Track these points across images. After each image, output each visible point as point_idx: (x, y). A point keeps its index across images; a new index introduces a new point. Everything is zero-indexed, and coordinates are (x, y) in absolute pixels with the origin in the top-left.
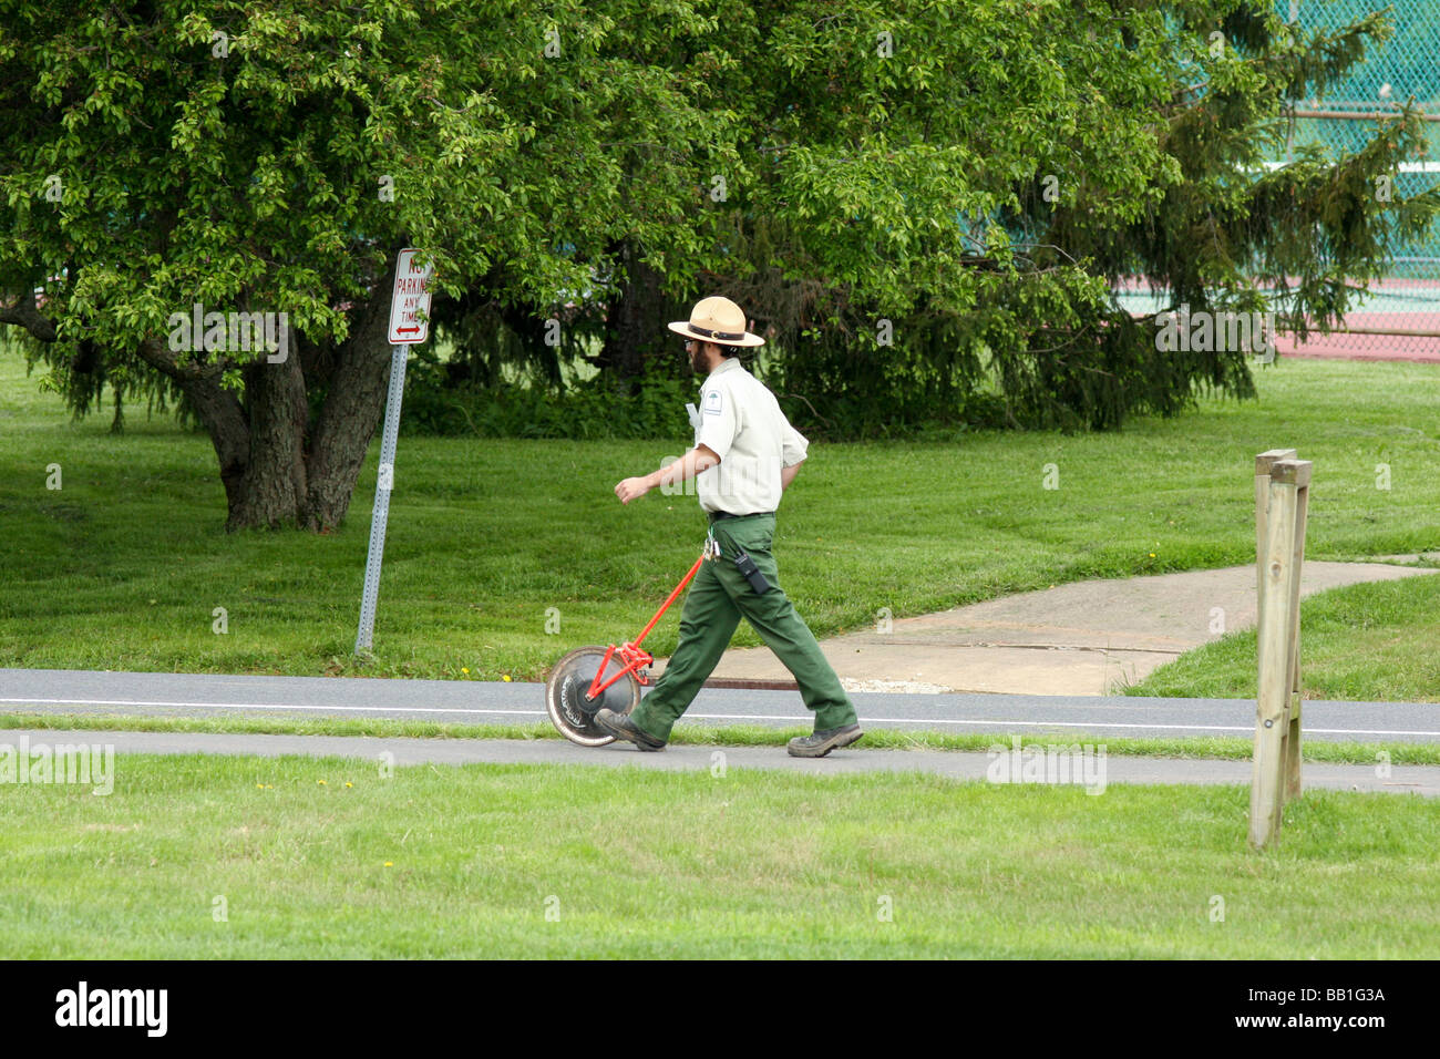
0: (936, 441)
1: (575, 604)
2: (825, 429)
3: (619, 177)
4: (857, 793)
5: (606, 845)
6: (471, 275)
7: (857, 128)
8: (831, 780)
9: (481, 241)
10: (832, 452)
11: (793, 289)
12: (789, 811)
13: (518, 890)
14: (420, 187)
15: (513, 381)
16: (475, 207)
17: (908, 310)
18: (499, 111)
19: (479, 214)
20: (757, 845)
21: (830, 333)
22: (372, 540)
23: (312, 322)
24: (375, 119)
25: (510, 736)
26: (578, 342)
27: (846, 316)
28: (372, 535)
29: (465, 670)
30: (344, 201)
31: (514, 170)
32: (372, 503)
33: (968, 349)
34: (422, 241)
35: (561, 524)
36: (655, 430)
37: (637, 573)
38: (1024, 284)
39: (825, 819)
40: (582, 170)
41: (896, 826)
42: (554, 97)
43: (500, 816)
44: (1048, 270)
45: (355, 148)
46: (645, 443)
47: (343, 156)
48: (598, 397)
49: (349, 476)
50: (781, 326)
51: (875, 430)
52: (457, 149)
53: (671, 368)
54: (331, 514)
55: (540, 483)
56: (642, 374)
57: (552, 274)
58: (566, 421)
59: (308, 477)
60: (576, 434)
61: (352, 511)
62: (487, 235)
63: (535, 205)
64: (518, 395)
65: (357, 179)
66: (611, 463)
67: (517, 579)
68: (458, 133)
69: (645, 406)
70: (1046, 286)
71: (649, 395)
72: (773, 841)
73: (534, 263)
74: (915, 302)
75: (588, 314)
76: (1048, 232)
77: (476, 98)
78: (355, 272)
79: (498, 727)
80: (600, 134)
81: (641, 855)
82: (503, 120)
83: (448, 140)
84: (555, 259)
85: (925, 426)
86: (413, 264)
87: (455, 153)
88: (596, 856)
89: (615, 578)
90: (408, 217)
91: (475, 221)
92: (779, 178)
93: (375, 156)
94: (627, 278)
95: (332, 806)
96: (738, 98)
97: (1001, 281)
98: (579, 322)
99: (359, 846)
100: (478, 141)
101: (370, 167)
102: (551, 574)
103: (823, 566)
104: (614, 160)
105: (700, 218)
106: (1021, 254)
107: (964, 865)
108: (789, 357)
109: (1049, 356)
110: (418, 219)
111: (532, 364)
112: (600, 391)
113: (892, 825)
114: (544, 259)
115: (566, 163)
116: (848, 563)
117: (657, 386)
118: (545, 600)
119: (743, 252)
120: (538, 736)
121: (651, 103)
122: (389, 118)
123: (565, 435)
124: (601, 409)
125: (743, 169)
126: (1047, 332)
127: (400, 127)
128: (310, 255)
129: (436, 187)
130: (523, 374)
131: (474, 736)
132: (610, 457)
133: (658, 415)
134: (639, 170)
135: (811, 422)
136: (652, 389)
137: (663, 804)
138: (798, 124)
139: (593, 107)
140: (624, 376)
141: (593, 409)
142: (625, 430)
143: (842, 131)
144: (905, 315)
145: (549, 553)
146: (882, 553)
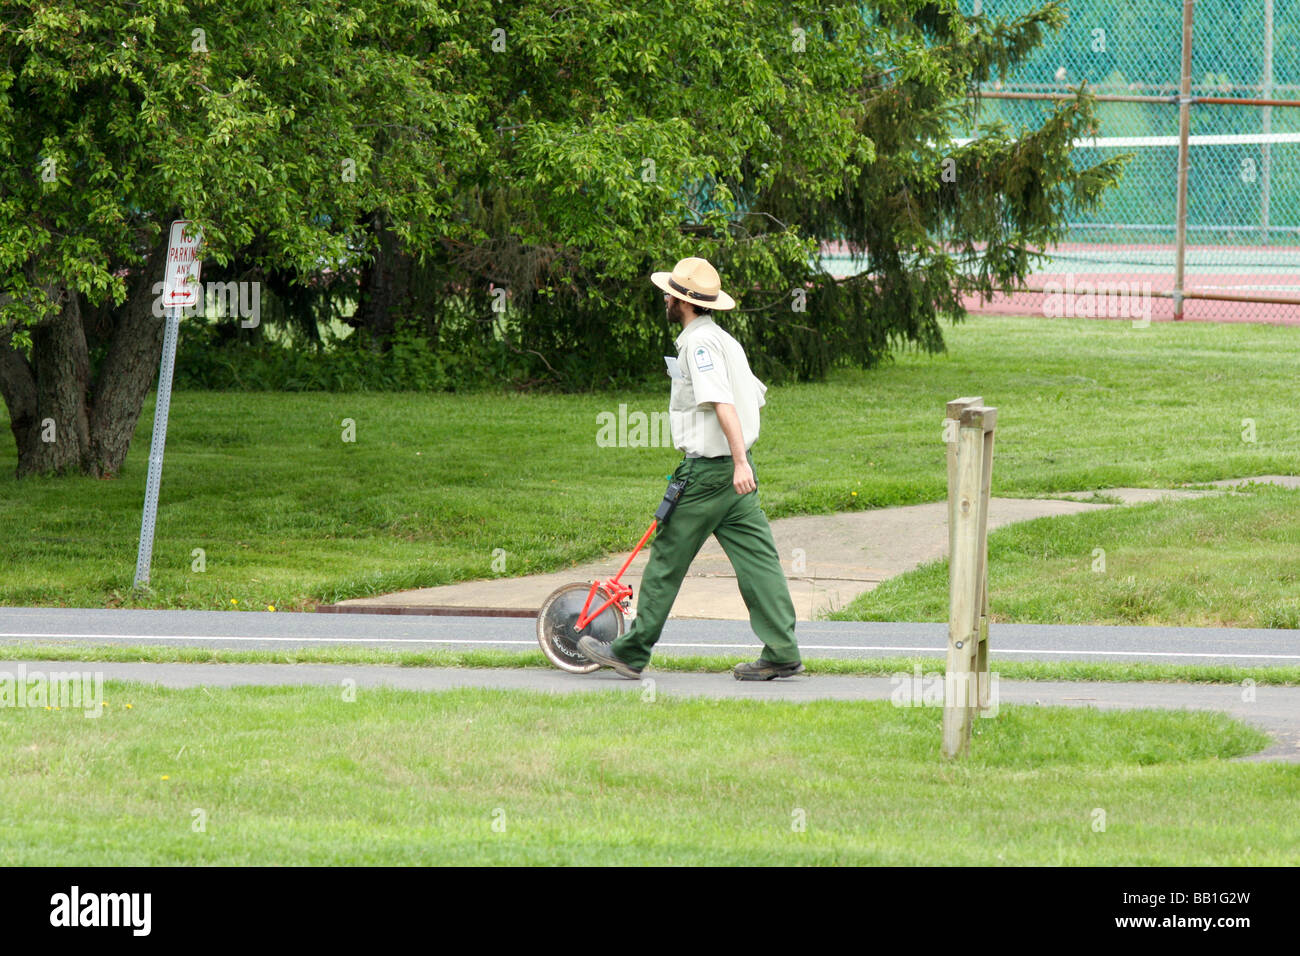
0: (658, 392)
1: (332, 540)
2: (558, 381)
3: (370, 156)
4: (589, 710)
5: (362, 758)
6: (237, 244)
7: (586, 108)
8: (564, 698)
9: (245, 214)
10: (564, 402)
11: (529, 255)
12: (528, 726)
13: (281, 799)
14: (191, 165)
15: (276, 339)
16: (240, 182)
17: (632, 274)
18: (261, 96)
19: (244, 188)
20: (498, 757)
21: (562, 294)
22: (148, 484)
23: (94, 286)
24: (149, 103)
25: (274, 661)
26: (335, 305)
27: (577, 279)
28: (149, 480)
29: (233, 601)
30: (122, 179)
31: (275, 149)
32: (149, 451)
34: (193, 213)
35: (320, 469)
36: (405, 383)
37: (389, 512)
38: (737, 249)
39: (559, 733)
40: (336, 149)
41: (624, 739)
42: (311, 83)
43: (265, 733)
44: (758, 236)
45: (132, 130)
46: (396, 395)
47: (120, 138)
48: (353, 354)
49: (128, 427)
50: (517, 288)
51: (604, 382)
52: (225, 130)
53: (418, 327)
54: (111, 461)
55: (300, 431)
56: (392, 332)
57: (311, 243)
58: (324, 376)
59: (91, 428)
60: (333, 388)
61: (130, 458)
62: (251, 209)
63: (295, 181)
64: (280, 352)
65: (134, 158)
66: (364, 413)
67: (280, 518)
68: (225, 115)
69: (396, 362)
70: (758, 251)
71: (398, 351)
72: (512, 754)
73: (294, 234)
74: (639, 267)
75: (343, 279)
76: (758, 202)
77: (241, 84)
78: (132, 242)
79: (266, 653)
80: (351, 116)
81: (393, 768)
82: (265, 104)
83: (216, 122)
84: (312, 230)
85: (648, 378)
86: (185, 235)
87: (222, 134)
88: (352, 769)
89: (369, 517)
90: (181, 192)
91: (241, 195)
92: (515, 153)
93: (150, 137)
94: (378, 246)
95: (114, 725)
96: (476, 81)
97: (718, 246)
98: (339, 284)
99: (138, 761)
100: (243, 123)
101: (145, 147)
102: (311, 514)
103: (557, 505)
104: (365, 141)
105: (438, 186)
106: (736, 222)
107: (686, 774)
108: (525, 316)
109: (759, 315)
110: (188, 193)
111: (292, 324)
112: (354, 348)
113: (620, 739)
114: (303, 230)
115: (322, 143)
116: (579, 502)
117: (406, 343)
118: (306, 538)
119: (482, 222)
120: (300, 661)
121: (398, 87)
122: (162, 102)
123: (323, 388)
124: (356, 365)
125: (479, 142)
126: (757, 293)
127: (171, 110)
128: (91, 226)
129: (205, 165)
130: (284, 333)
131: (242, 661)
132: (364, 408)
133: (407, 370)
134: (388, 149)
135: (545, 376)
136: (401, 346)
137: (413, 721)
138: (529, 103)
139: (347, 91)
140: (376, 334)
141: (349, 364)
142: (376, 383)
143: (572, 111)
144: (629, 278)
145: (309, 495)
146: (610, 493)
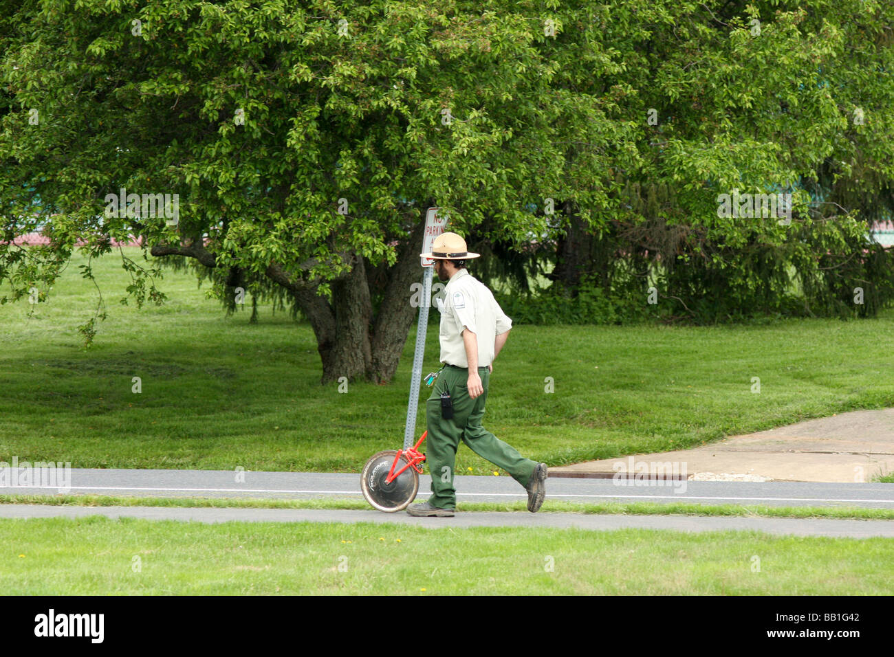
0: (762, 325)
1: (538, 427)
2: (693, 317)
3: (563, 163)
4: (714, 544)
5: (558, 577)
6: (472, 224)
7: (711, 130)
8: (698, 536)
9: (478, 203)
10: (696, 332)
11: (672, 231)
12: (672, 555)
14: (441, 169)
15: (498, 290)
16: (475, 181)
17: (744, 244)
18: (489, 121)
19: (478, 185)
20: (652, 576)
21: (695, 257)
22: (412, 389)
23: (374, 253)
24: (412, 127)
25: (498, 510)
26: (540, 265)
27: (705, 247)
28: (412, 386)
29: (470, 469)
30: (394, 179)
31: (498, 159)
32: (412, 365)
33: (781, 267)
34: (442, 202)
35: (529, 378)
36: (587, 319)
37: (577, 408)
38: (816, 227)
39: (694, 560)
40: (540, 158)
41: (739, 564)
42: (523, 114)
43: (493, 559)
44: (831, 218)
45: (401, 145)
46: (581, 327)
47: (393, 150)
48: (552, 299)
49: (398, 349)
50: (664, 254)
51: (724, 318)
52: (464, 145)
53: (596, 280)
54: (386, 373)
55: (515, 352)
56: (579, 284)
57: (523, 222)
58: (532, 314)
59: (372, 349)
60: (538, 322)
61: (399, 371)
62: (482, 199)
63: (511, 180)
64: (502, 298)
65: (402, 165)
66: (559, 340)
67: (502, 412)
68: (464, 135)
69: (581, 304)
70: (829, 228)
71: (583, 297)
72: (662, 574)
73: (512, 216)
74: (748, 239)
75: (545, 247)
76: (831, 194)
77: (475, 113)
78: (401, 223)
79: (491, 504)
80: (550, 136)
81: (580, 583)
82: (492, 127)
83: (457, 140)
84: (524, 214)
85: (755, 315)
86: (437, 217)
87: (462, 148)
88: (552, 584)
89: (563, 411)
90: (433, 187)
91: (475, 190)
92: (663, 161)
93: (413, 150)
94: (570, 224)
95: (389, 553)
96: (635, 113)
97: (802, 225)
98: (542, 251)
99: (405, 578)
100: (476, 140)
101: (410, 157)
102: (523, 409)
103: (692, 402)
104: (560, 153)
105: (611, 187)
106: (814, 208)
107: (781, 588)
108: (670, 273)
109: (831, 272)
110: (439, 188)
111: (511, 278)
112: (553, 295)
113: (736, 564)
114: (517, 213)
115: (531, 154)
116: (707, 401)
117: (588, 291)
118: (519, 425)
119: (640, 208)
120: (516, 510)
121: (583, 117)
122: (421, 126)
123: (531, 322)
124: (554, 306)
125: (638, 157)
126: (829, 257)
127: (428, 132)
128: (373, 211)
129: (450, 168)
130: (505, 284)
131: (476, 510)
132: (559, 336)
133: (589, 310)
134: (576, 158)
135: (683, 314)
136: (585, 293)
137: (593, 551)
138: (672, 129)
139: (548, 119)
140: (567, 285)
141: (549, 306)
142: (568, 319)
143: (702, 132)
144: (742, 247)
145: (522, 396)
146: (728, 394)
